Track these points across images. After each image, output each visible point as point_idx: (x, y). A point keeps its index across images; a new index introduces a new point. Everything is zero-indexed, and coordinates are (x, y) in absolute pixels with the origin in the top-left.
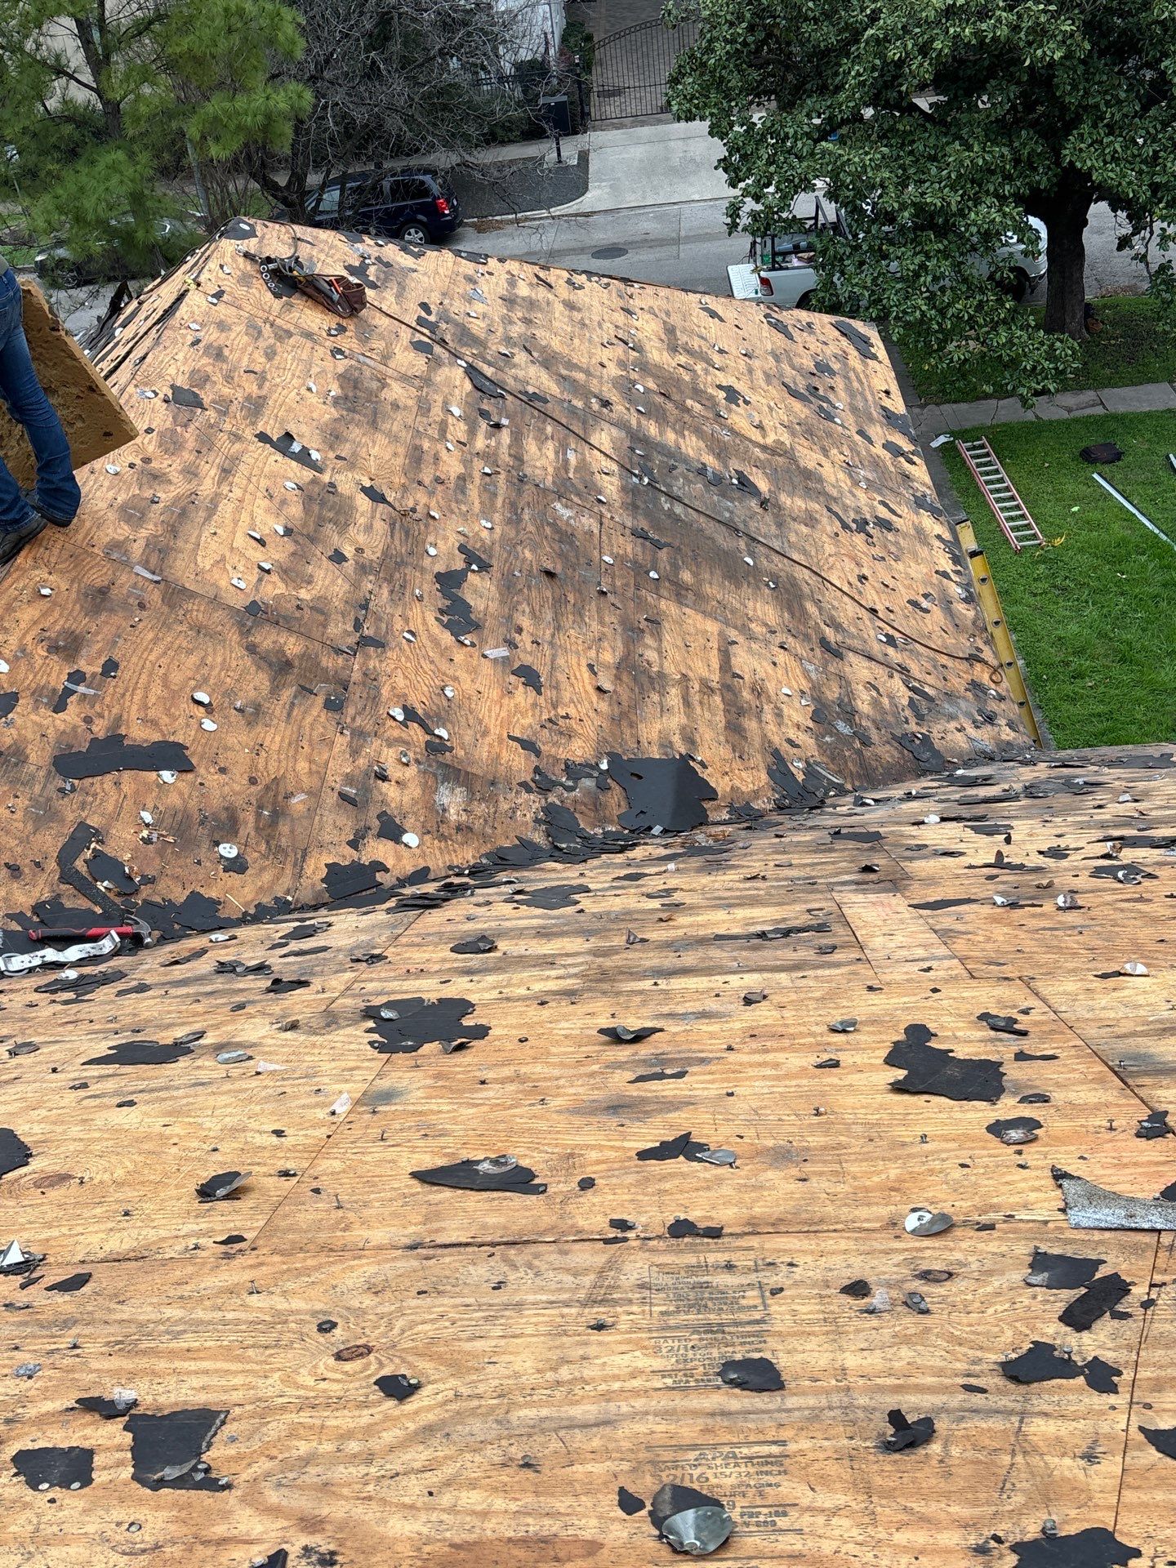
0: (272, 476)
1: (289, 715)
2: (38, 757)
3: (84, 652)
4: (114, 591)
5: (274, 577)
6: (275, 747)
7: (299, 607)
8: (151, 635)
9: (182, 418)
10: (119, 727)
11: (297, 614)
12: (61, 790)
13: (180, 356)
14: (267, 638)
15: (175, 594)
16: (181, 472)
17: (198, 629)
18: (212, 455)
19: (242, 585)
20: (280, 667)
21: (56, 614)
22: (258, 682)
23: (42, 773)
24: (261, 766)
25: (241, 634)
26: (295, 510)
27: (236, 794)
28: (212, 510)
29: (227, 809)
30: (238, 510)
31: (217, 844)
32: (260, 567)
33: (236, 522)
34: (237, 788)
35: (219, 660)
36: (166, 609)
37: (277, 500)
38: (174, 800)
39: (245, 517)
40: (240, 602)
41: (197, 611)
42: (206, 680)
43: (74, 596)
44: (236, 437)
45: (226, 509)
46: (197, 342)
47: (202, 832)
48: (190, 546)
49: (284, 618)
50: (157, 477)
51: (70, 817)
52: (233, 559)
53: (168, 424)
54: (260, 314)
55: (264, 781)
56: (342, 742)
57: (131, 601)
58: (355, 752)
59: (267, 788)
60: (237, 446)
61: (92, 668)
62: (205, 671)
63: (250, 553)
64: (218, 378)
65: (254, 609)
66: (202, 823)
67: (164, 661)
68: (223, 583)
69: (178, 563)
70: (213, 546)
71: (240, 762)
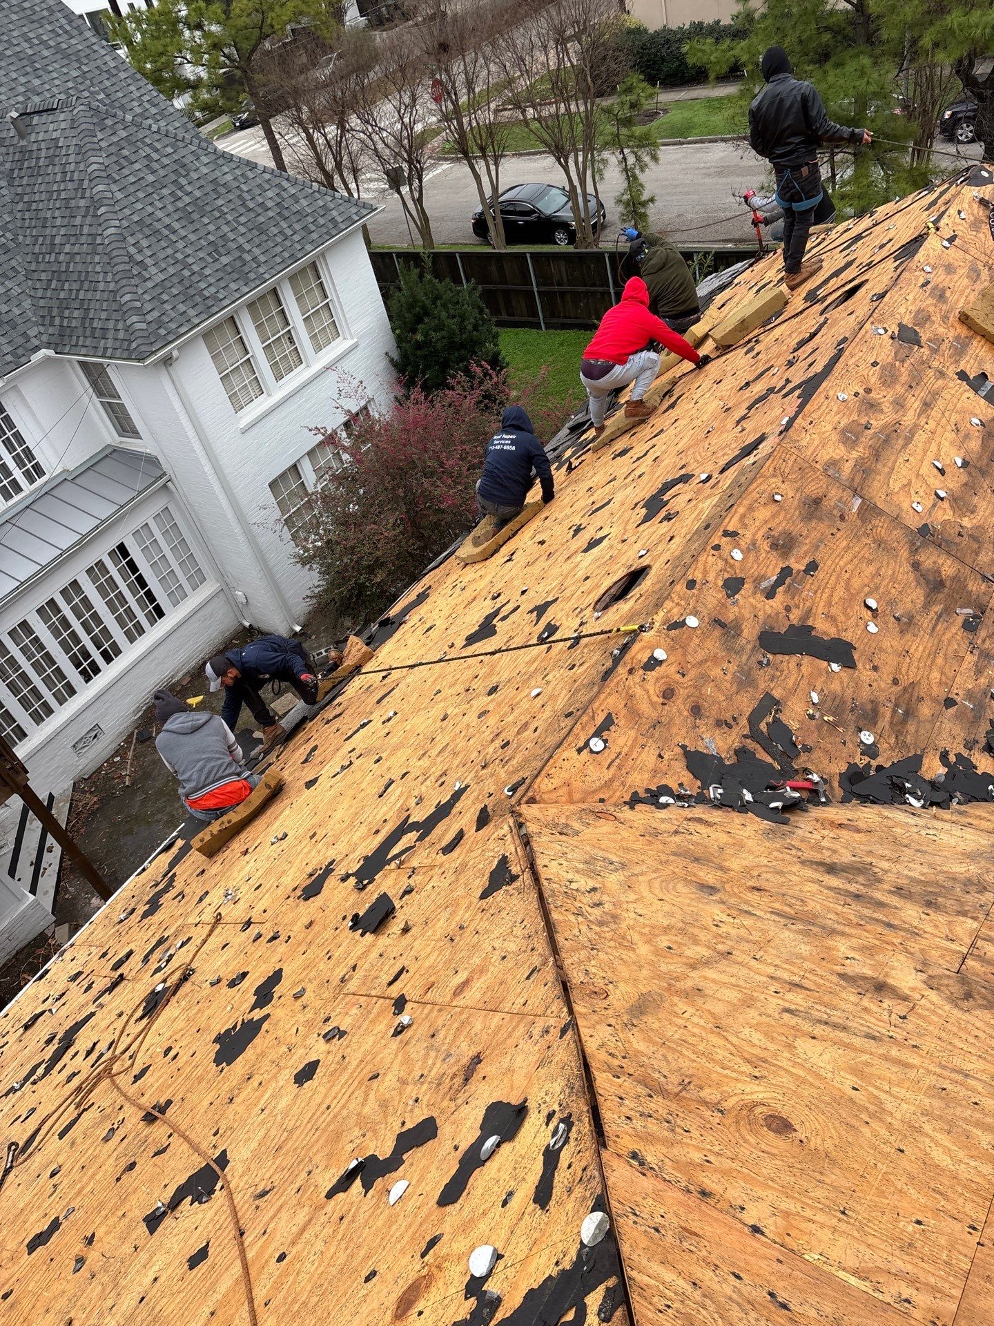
0: (962, 412)
1: (934, 629)
2: (749, 632)
3: (795, 552)
4: (825, 503)
5: (946, 505)
6: (917, 655)
7: (960, 534)
8: (844, 544)
9: (902, 355)
10: (808, 618)
11: (958, 540)
12: (760, 663)
13: (910, 297)
14: (930, 558)
15: (869, 510)
16: (892, 403)
17: (879, 543)
18: (919, 388)
19: (919, 509)
20: (935, 585)
21: (781, 517)
22: (916, 595)
23: (749, 646)
24: (903, 671)
25: (911, 552)
26: (975, 444)
27: (881, 690)
28: (908, 440)
29: (872, 702)
30: (929, 441)
31: (860, 730)
32: (936, 494)
33: (925, 451)
34: (883, 685)
35: (890, 572)
36: (859, 523)
37: (961, 434)
38: (835, 686)
39: (933, 447)
40: (914, 523)
41: (881, 527)
42: (877, 588)
43: (796, 502)
44: (942, 374)
45: (920, 437)
46: (927, 283)
47: (851, 717)
48: (887, 470)
49: (947, 541)
50: (872, 406)
51: (762, 685)
52: (916, 484)
53: (890, 359)
54: (983, 258)
55: (904, 682)
56: (970, 659)
57: (835, 512)
58: (979, 672)
59: (905, 689)
60: (940, 382)
61: (798, 566)
62: (877, 580)
63: (931, 481)
64: (936, 318)
65: (924, 531)
66: (852, 710)
67: (849, 567)
68: (905, 506)
69: (875, 483)
70: (904, 472)
71: (888, 663)
